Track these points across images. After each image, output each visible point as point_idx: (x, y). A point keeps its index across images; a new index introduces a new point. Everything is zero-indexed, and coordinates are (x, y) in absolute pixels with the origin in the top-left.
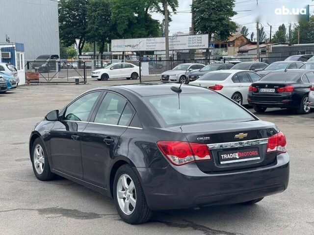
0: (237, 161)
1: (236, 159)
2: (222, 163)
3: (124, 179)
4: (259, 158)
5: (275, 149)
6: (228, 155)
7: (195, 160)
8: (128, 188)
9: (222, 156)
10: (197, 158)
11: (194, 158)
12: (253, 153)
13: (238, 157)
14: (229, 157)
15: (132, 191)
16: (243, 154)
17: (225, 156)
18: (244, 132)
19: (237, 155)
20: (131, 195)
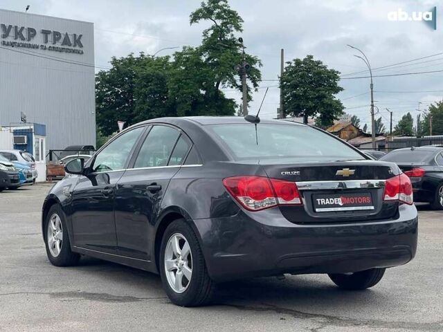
0: (339, 209)
1: (338, 206)
2: (317, 210)
3: (174, 241)
4: (372, 208)
5: (396, 197)
6: (327, 200)
7: (278, 205)
8: (180, 253)
9: (318, 200)
10: (281, 201)
11: (277, 201)
12: (364, 200)
13: (341, 204)
14: (328, 202)
15: (186, 258)
16: (348, 201)
17: (322, 201)
18: (351, 167)
19: (339, 201)
20: (185, 263)
